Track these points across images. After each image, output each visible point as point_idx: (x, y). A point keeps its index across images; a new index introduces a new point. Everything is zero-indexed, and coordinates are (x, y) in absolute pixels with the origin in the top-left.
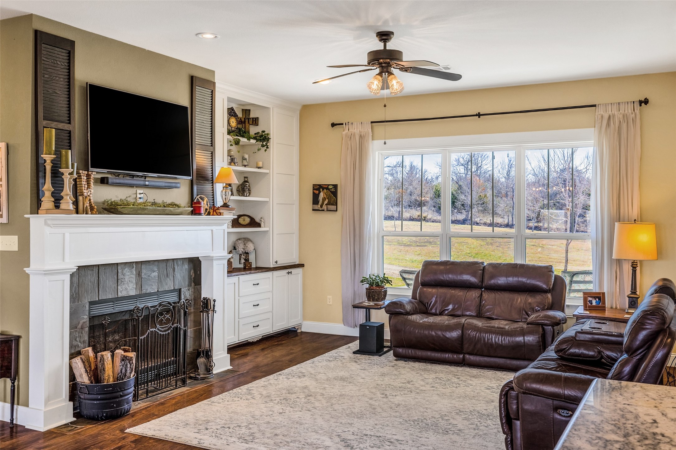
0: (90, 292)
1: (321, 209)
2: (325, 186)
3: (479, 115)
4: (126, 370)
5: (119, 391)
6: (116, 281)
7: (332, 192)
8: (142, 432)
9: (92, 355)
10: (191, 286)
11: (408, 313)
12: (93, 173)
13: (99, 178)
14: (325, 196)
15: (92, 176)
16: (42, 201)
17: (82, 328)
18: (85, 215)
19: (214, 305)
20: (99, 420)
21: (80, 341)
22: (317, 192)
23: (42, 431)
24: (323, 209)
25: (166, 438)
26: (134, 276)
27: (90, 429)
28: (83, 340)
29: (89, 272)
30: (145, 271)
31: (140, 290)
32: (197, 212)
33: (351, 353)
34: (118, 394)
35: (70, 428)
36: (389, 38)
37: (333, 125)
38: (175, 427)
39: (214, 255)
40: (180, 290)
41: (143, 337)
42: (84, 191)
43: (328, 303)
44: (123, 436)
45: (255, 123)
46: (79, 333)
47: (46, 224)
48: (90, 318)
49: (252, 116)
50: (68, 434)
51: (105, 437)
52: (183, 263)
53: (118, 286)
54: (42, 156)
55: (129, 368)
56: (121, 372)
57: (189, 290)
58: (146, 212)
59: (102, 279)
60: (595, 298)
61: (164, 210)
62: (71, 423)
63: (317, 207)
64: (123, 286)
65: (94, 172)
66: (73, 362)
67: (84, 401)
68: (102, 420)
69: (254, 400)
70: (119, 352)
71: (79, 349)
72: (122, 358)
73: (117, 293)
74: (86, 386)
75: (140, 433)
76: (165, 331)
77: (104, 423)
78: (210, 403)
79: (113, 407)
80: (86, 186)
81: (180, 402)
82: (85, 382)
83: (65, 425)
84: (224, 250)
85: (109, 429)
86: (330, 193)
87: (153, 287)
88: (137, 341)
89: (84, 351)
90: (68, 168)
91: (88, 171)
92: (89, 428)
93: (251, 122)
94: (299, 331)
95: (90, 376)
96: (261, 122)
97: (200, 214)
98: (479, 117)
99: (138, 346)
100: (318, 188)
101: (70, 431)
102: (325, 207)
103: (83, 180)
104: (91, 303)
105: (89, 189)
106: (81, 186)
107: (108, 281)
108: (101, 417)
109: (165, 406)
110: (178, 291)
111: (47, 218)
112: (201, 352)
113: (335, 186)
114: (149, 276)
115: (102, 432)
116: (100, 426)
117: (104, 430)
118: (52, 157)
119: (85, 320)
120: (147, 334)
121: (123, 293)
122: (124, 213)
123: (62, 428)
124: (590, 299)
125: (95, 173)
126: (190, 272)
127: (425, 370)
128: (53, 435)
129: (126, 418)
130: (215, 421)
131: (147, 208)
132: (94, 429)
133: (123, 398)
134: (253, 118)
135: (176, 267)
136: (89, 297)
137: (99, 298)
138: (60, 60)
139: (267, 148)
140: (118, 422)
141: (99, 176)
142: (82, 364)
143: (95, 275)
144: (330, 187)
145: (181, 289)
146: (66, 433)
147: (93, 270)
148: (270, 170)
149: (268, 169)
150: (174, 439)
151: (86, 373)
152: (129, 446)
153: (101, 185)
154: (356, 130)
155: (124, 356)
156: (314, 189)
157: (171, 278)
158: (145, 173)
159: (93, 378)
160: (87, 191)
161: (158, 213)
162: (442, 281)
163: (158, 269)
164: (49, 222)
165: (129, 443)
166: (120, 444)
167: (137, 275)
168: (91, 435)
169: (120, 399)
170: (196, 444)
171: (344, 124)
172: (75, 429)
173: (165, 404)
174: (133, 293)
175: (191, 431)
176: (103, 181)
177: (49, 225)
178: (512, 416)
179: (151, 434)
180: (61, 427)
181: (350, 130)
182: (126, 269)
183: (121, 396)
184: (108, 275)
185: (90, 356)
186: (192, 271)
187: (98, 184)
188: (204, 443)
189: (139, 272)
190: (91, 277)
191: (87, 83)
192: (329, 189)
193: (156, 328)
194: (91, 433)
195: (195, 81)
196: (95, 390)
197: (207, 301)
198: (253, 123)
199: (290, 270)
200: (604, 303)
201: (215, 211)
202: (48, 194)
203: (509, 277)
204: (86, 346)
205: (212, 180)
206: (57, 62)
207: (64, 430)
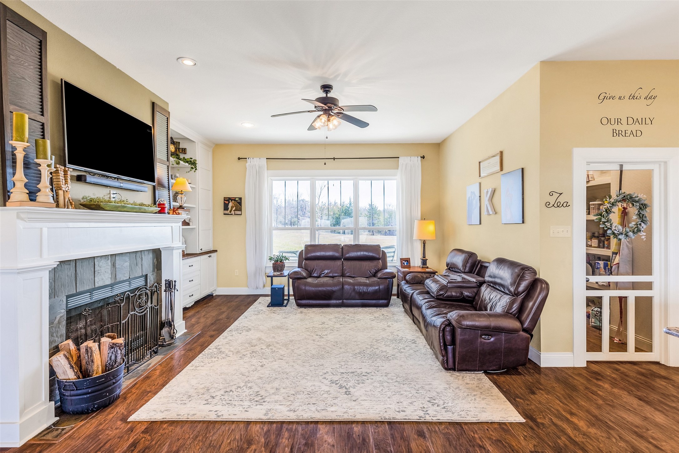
0: (67, 286)
1: (230, 213)
2: (233, 199)
3: (334, 159)
4: (116, 357)
5: (113, 379)
6: (93, 272)
7: (238, 203)
8: (150, 418)
9: (73, 348)
10: (154, 271)
11: (305, 278)
12: (70, 170)
13: (75, 176)
14: (233, 205)
15: (69, 173)
16: (12, 193)
17: (59, 323)
18: (66, 209)
19: (175, 285)
20: (89, 413)
21: (57, 336)
22: (227, 202)
23: (19, 446)
24: (231, 213)
25: (179, 419)
26: (110, 267)
27: (83, 428)
28: (60, 334)
29: (65, 267)
30: (119, 262)
31: (114, 279)
32: (162, 212)
33: (266, 307)
34: (111, 382)
35: (55, 433)
36: (330, 90)
37: (239, 159)
38: (180, 402)
39: (175, 246)
40: (146, 276)
41: (124, 322)
42: (62, 186)
43: (236, 275)
44: (129, 426)
45: (184, 152)
46: (56, 328)
47: (18, 217)
48: (67, 311)
49: (181, 147)
50: (57, 442)
51: (107, 434)
52: (148, 254)
53: (95, 277)
54: (10, 142)
55: (120, 354)
56: (111, 359)
57: (153, 275)
58: (125, 209)
59: (79, 272)
60: (405, 261)
61: (140, 209)
62: (54, 424)
63: (226, 212)
64: (100, 277)
65: (71, 168)
66: (53, 360)
67: (69, 398)
68: (93, 411)
69: (229, 357)
70: (105, 340)
71: (56, 344)
72: (111, 346)
73: (94, 284)
74: (73, 383)
75: (147, 418)
76: (142, 312)
77: (97, 415)
78: (193, 368)
79: (106, 396)
80: (64, 181)
81: (164, 373)
82: (70, 378)
83: (47, 429)
84: (180, 242)
85: (107, 422)
86: (237, 203)
87: (125, 275)
88: (119, 325)
89: (63, 345)
90: (46, 159)
91: (65, 166)
92: (81, 426)
93: (181, 151)
94: (214, 295)
95: (76, 371)
96: (188, 151)
97: (164, 213)
98: (334, 160)
99: (120, 330)
100: (227, 200)
101: (57, 436)
102: (233, 212)
103: (60, 175)
104: (68, 297)
105: (66, 185)
106: (59, 180)
107: (85, 272)
108: (92, 409)
109: (151, 379)
110: (145, 276)
111: (20, 211)
112: (165, 323)
113: (240, 199)
114: (122, 266)
115: (101, 427)
116: (94, 421)
117: (101, 424)
118: (24, 145)
119: (62, 315)
120: (128, 318)
121: (99, 283)
122: (106, 209)
123: (44, 436)
124: (403, 262)
125: (72, 170)
126: (153, 261)
127: (322, 313)
128: (36, 448)
129: (118, 402)
130: (213, 386)
131: (127, 206)
132: (88, 425)
133: (116, 385)
134: (182, 149)
135: (143, 257)
136: (66, 291)
137: (76, 291)
138: (30, 46)
139: (196, 169)
140: (112, 409)
141: (76, 174)
142: (66, 360)
143: (73, 269)
144: (237, 199)
145: (147, 274)
146: (54, 442)
147: (70, 264)
148: (196, 185)
149: (194, 185)
150: (189, 417)
151: (71, 368)
152: (144, 439)
153: (77, 183)
154: (255, 163)
155: (113, 344)
156: (225, 200)
157: (139, 266)
158: (120, 176)
159: (79, 372)
160: (65, 186)
161: (135, 210)
162: (319, 256)
163: (130, 259)
164: (22, 216)
165: (141, 435)
166: (131, 440)
167: (112, 266)
168: (89, 436)
169: (113, 386)
170: (215, 418)
171: (247, 158)
172: (63, 432)
173: (150, 377)
174: (108, 282)
175: (200, 404)
176: (80, 179)
177: (22, 219)
178: (447, 344)
179: (160, 418)
180: (42, 435)
181: (252, 163)
182: (102, 262)
183: (114, 383)
184: (85, 268)
185: (71, 349)
186: (155, 260)
187: (74, 181)
188: (222, 415)
189: (114, 263)
190: (69, 271)
191: (62, 80)
192: (236, 201)
193: (135, 311)
194: (88, 433)
195: (156, 106)
196: (85, 384)
197: (170, 282)
198: (182, 151)
199: (210, 255)
200: (410, 264)
201: (175, 211)
202: (20, 185)
203: (358, 252)
204: (63, 339)
205: (169, 188)
206: (25, 47)
207: (49, 437)
